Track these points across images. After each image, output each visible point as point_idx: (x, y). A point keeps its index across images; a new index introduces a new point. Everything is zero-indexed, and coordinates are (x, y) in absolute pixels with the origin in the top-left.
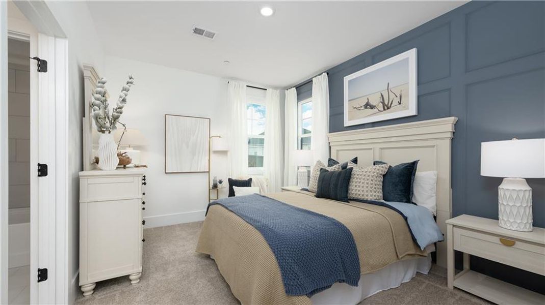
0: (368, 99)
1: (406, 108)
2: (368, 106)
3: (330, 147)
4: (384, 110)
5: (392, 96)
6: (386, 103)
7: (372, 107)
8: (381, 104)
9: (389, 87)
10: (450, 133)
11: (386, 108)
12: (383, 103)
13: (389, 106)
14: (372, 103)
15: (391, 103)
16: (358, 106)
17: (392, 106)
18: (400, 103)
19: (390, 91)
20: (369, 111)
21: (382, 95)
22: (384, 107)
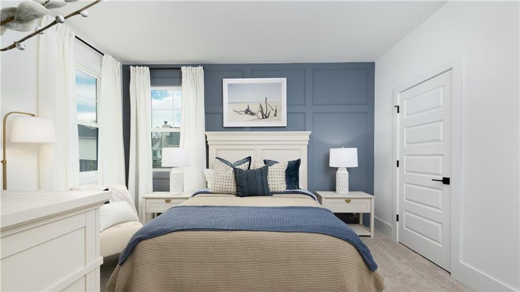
0: (248, 106)
1: (279, 120)
2: (248, 111)
3: (207, 146)
4: (263, 118)
5: (269, 109)
6: (265, 113)
7: (252, 114)
8: (260, 114)
9: (267, 101)
10: (307, 142)
11: (265, 117)
12: (262, 112)
13: (267, 115)
14: (252, 110)
15: (269, 114)
16: (238, 110)
17: (269, 116)
18: (275, 116)
19: (267, 105)
20: (249, 116)
21: (261, 105)
22: (263, 116)
